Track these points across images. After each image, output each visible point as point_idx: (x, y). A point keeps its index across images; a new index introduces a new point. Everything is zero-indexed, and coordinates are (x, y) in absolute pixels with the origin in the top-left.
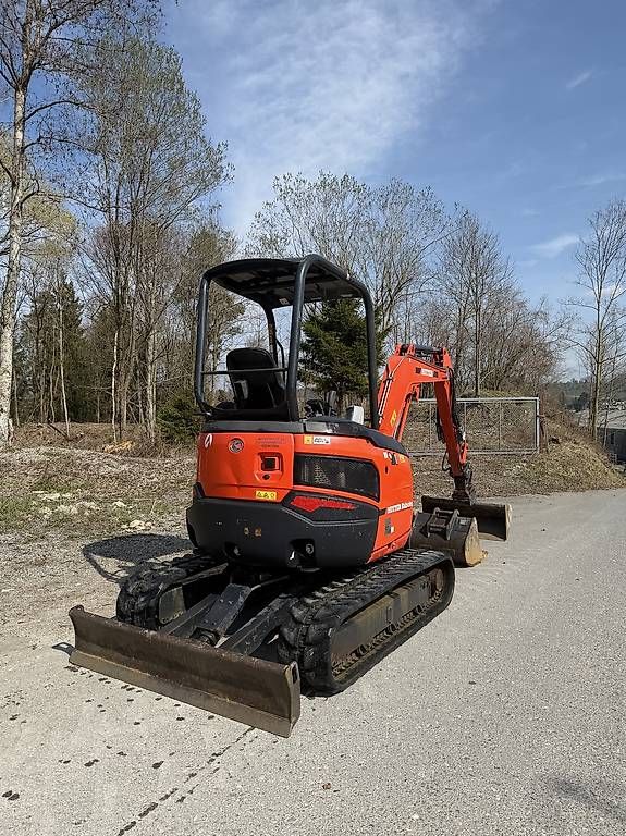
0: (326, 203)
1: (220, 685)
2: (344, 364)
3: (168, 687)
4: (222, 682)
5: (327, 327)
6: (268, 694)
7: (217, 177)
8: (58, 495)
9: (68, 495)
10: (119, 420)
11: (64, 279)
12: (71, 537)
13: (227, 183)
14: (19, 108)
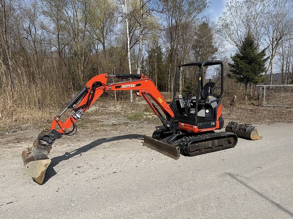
2: (248, 72)
5: (242, 59)
7: (205, 7)
8: (149, 113)
9: (151, 113)
10: (170, 91)
11: (157, 45)
12: (149, 123)
14: (142, 3)
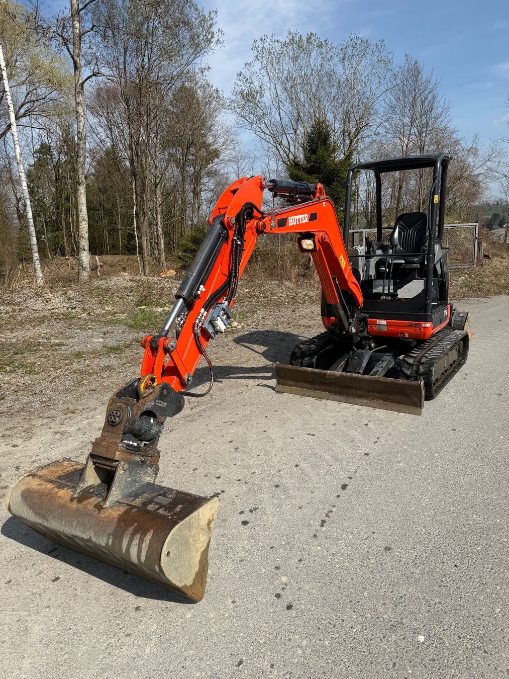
0: (295, 59)
1: (376, 395)
3: (343, 398)
4: (376, 392)
5: (311, 171)
6: (407, 396)
7: (209, 41)
13: (218, 47)
